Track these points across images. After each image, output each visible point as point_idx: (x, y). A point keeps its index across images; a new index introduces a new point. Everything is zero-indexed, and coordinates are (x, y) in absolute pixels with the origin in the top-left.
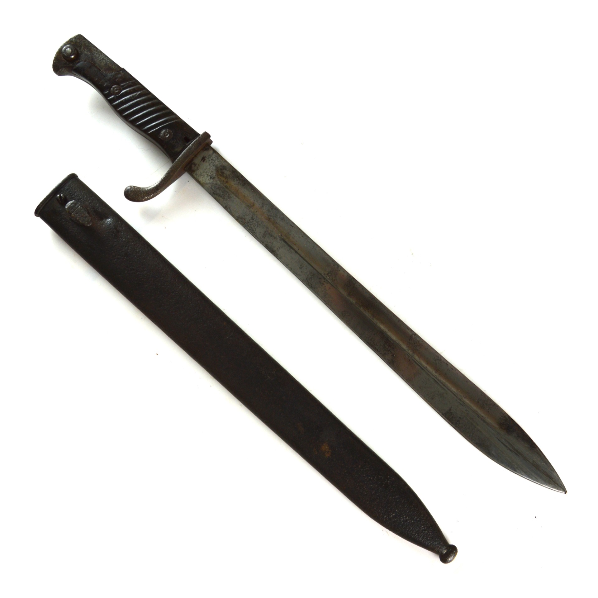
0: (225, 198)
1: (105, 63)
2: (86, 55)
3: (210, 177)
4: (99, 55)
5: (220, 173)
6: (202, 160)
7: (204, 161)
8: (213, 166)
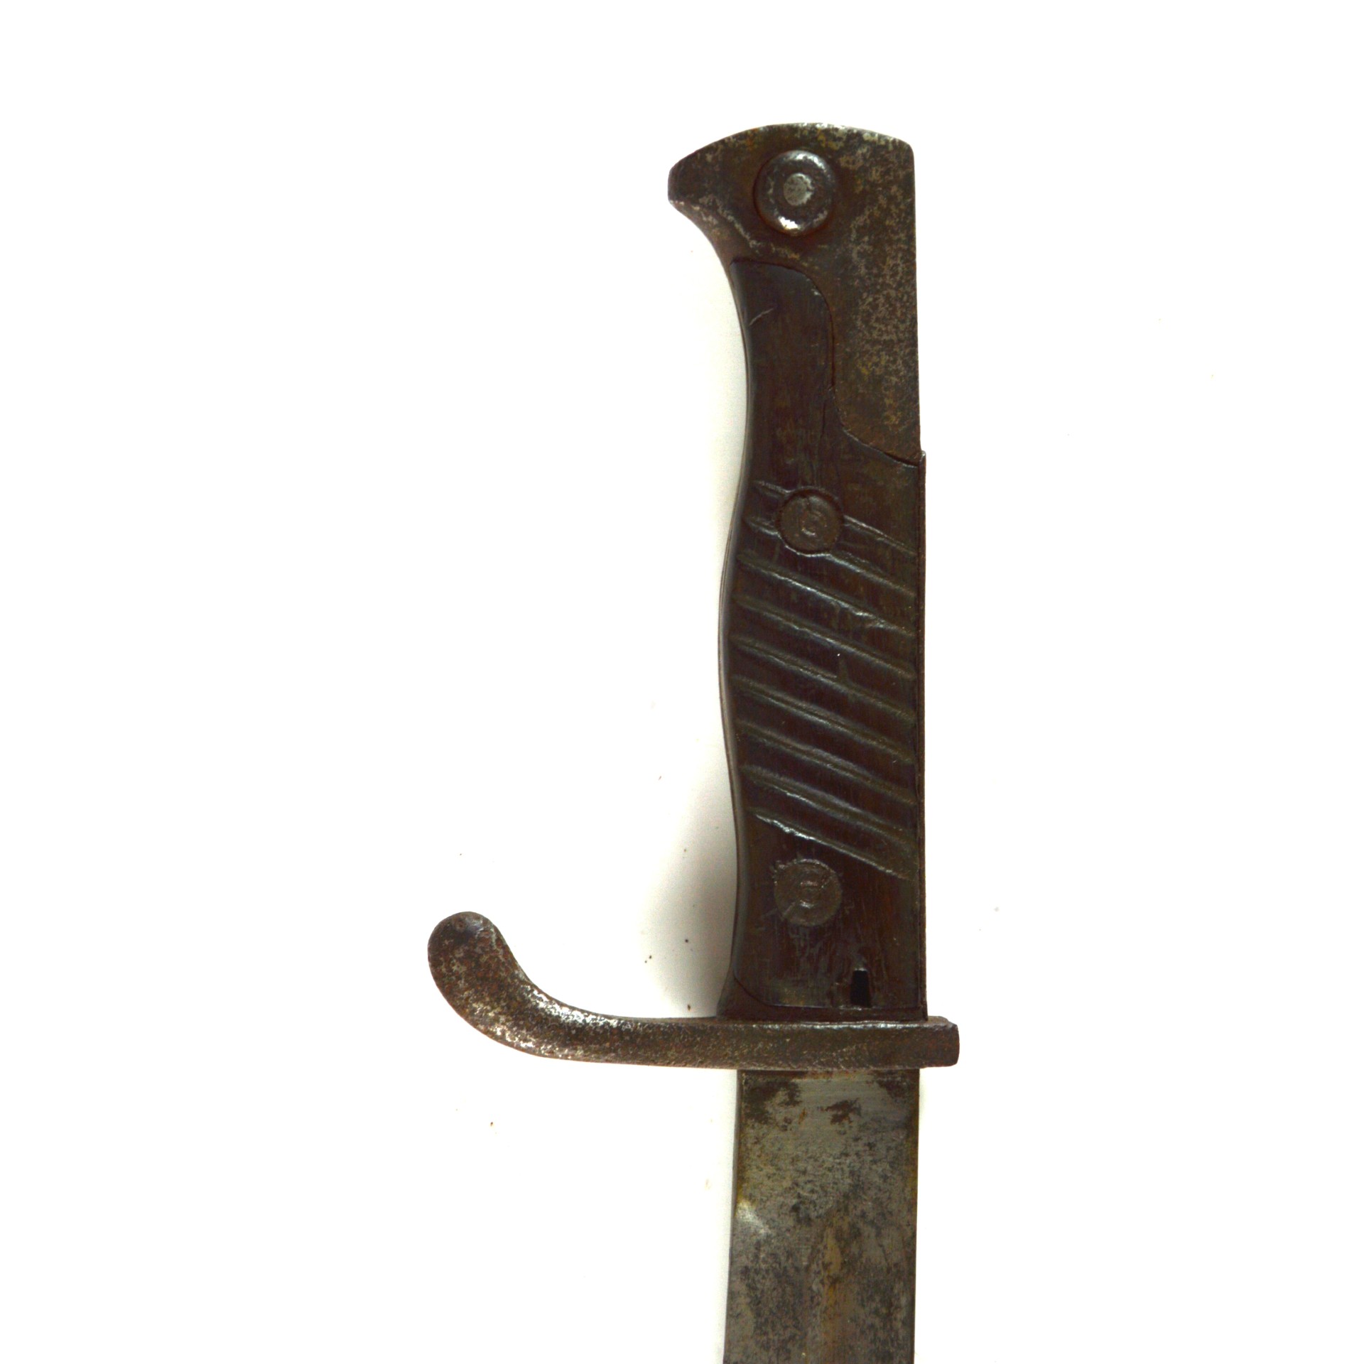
0: (766, 1333)
1: (878, 372)
2: (846, 260)
3: (795, 1201)
4: (893, 312)
5: (845, 1227)
6: (835, 1107)
7: (836, 1119)
8: (852, 1173)
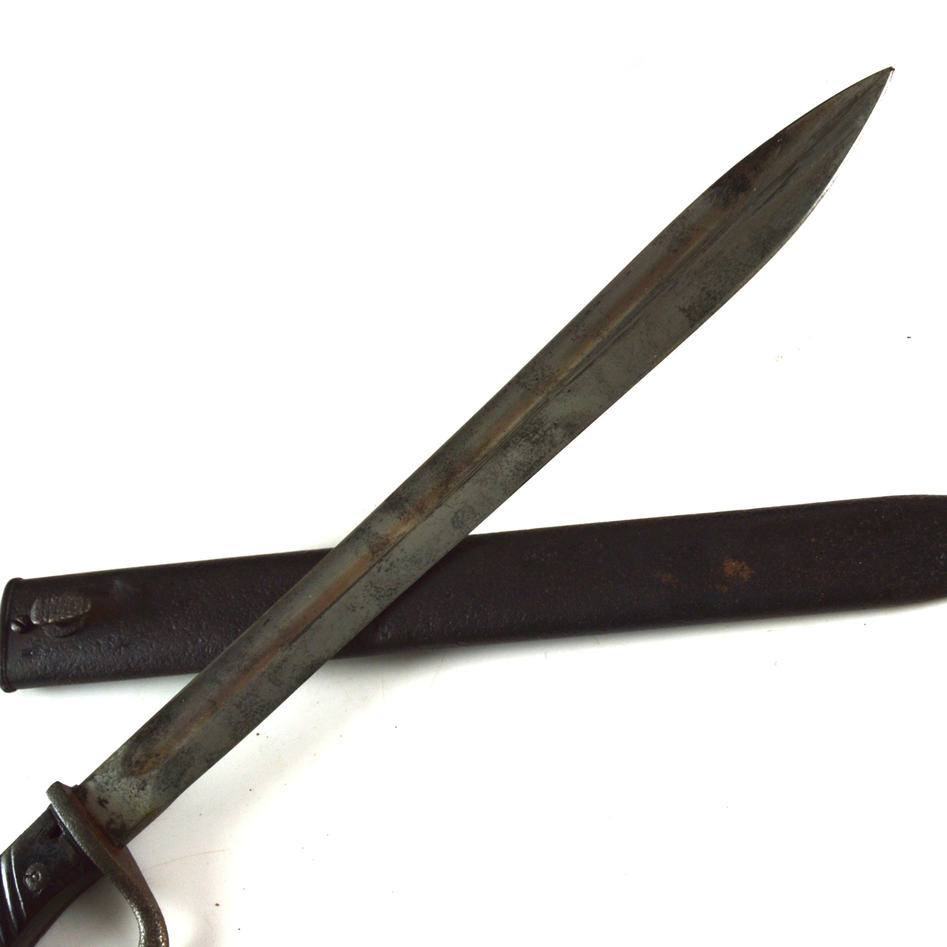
0: (189, 762)
3: (141, 791)
5: (138, 768)
6: (103, 806)
7: (107, 802)
8: (119, 781)
